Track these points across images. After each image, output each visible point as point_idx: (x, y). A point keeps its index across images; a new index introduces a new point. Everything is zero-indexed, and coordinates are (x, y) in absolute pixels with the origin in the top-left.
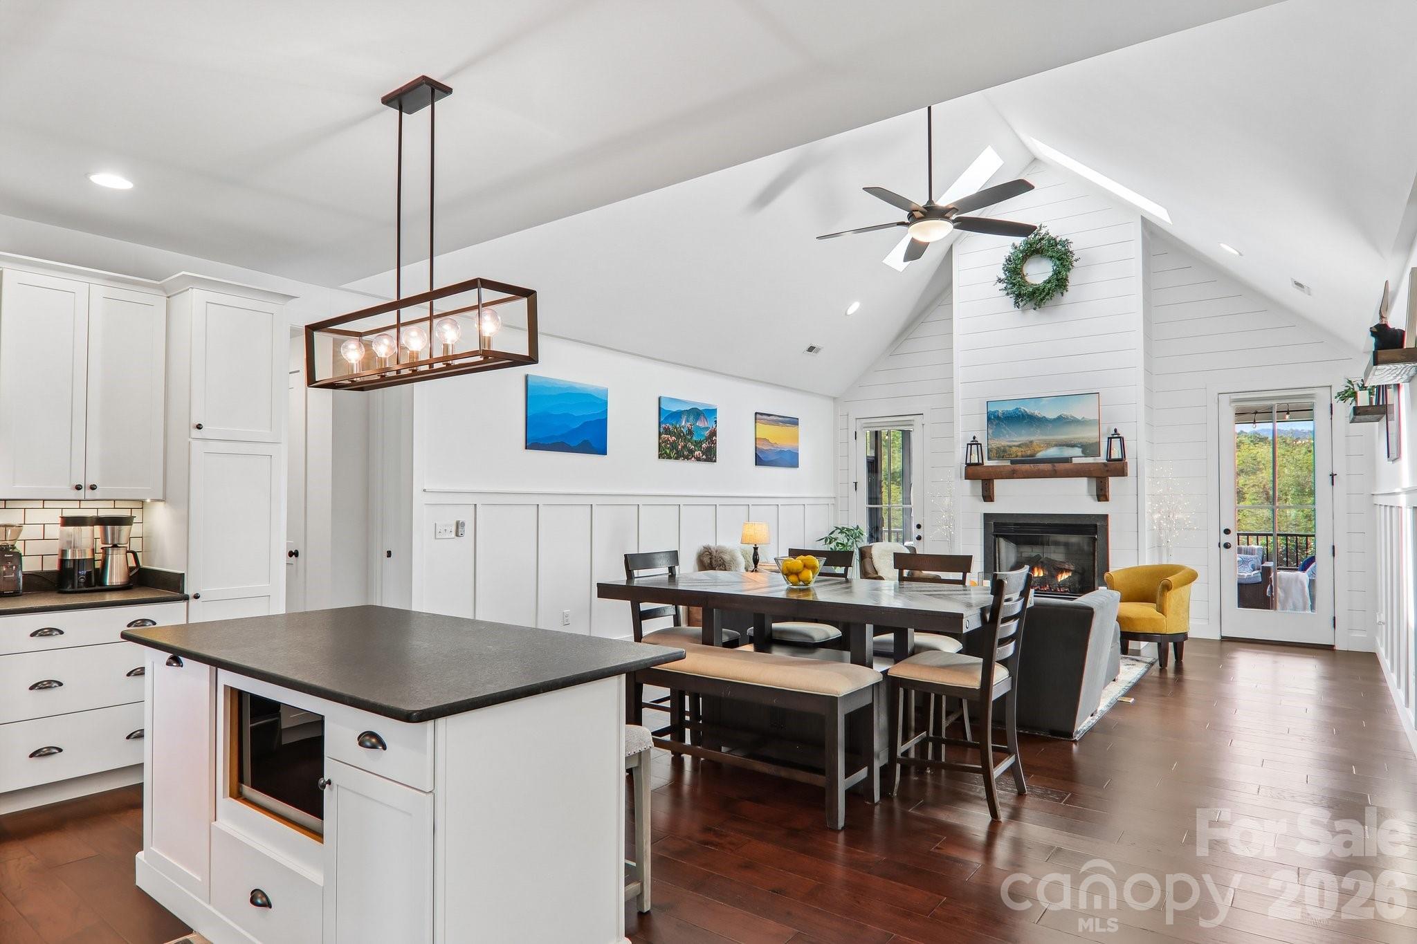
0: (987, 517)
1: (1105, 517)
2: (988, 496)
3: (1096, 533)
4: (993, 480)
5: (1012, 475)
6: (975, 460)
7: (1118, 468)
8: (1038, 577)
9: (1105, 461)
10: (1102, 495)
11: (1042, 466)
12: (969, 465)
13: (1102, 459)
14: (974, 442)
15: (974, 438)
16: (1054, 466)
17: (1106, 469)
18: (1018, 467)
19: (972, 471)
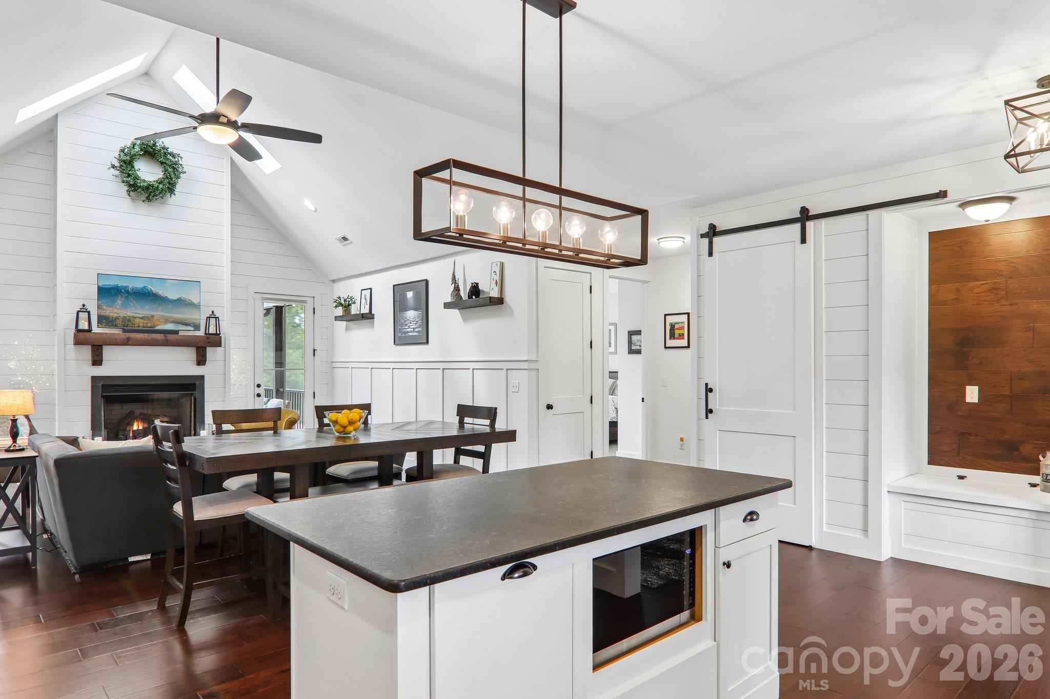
0: (94, 379)
1: (202, 377)
2: (97, 361)
3: (194, 390)
4: (102, 345)
5: (127, 342)
6: (84, 325)
7: (215, 340)
8: (138, 430)
9: (203, 335)
10: (201, 360)
11: (155, 336)
12: (78, 331)
13: (201, 333)
14: (84, 309)
15: (84, 305)
16: (166, 336)
17: (209, 340)
18: (132, 335)
19: (81, 337)
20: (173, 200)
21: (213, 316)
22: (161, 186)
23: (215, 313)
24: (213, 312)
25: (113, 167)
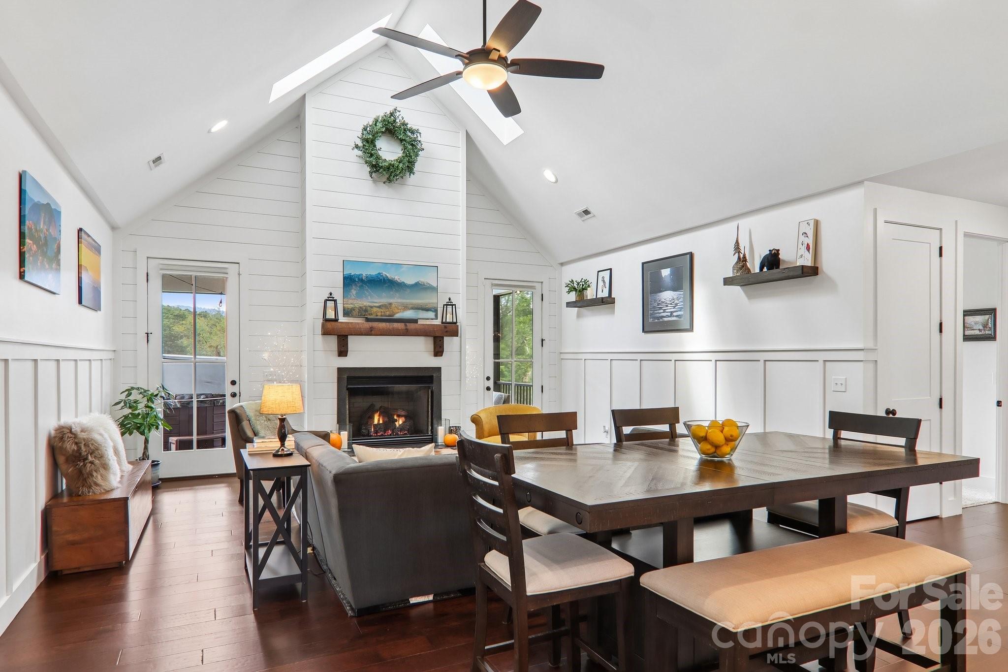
0: (340, 370)
1: (439, 369)
2: (343, 352)
3: (432, 382)
4: (347, 336)
5: (370, 332)
6: (331, 315)
7: (452, 329)
8: (379, 424)
9: (440, 323)
10: (438, 351)
11: (396, 325)
12: (326, 320)
13: (438, 322)
14: (331, 298)
15: (331, 294)
16: (406, 325)
17: (447, 330)
18: (375, 324)
19: (329, 327)
20: (412, 180)
21: (450, 304)
22: (401, 165)
23: (452, 300)
24: (450, 299)
25: (357, 147)
